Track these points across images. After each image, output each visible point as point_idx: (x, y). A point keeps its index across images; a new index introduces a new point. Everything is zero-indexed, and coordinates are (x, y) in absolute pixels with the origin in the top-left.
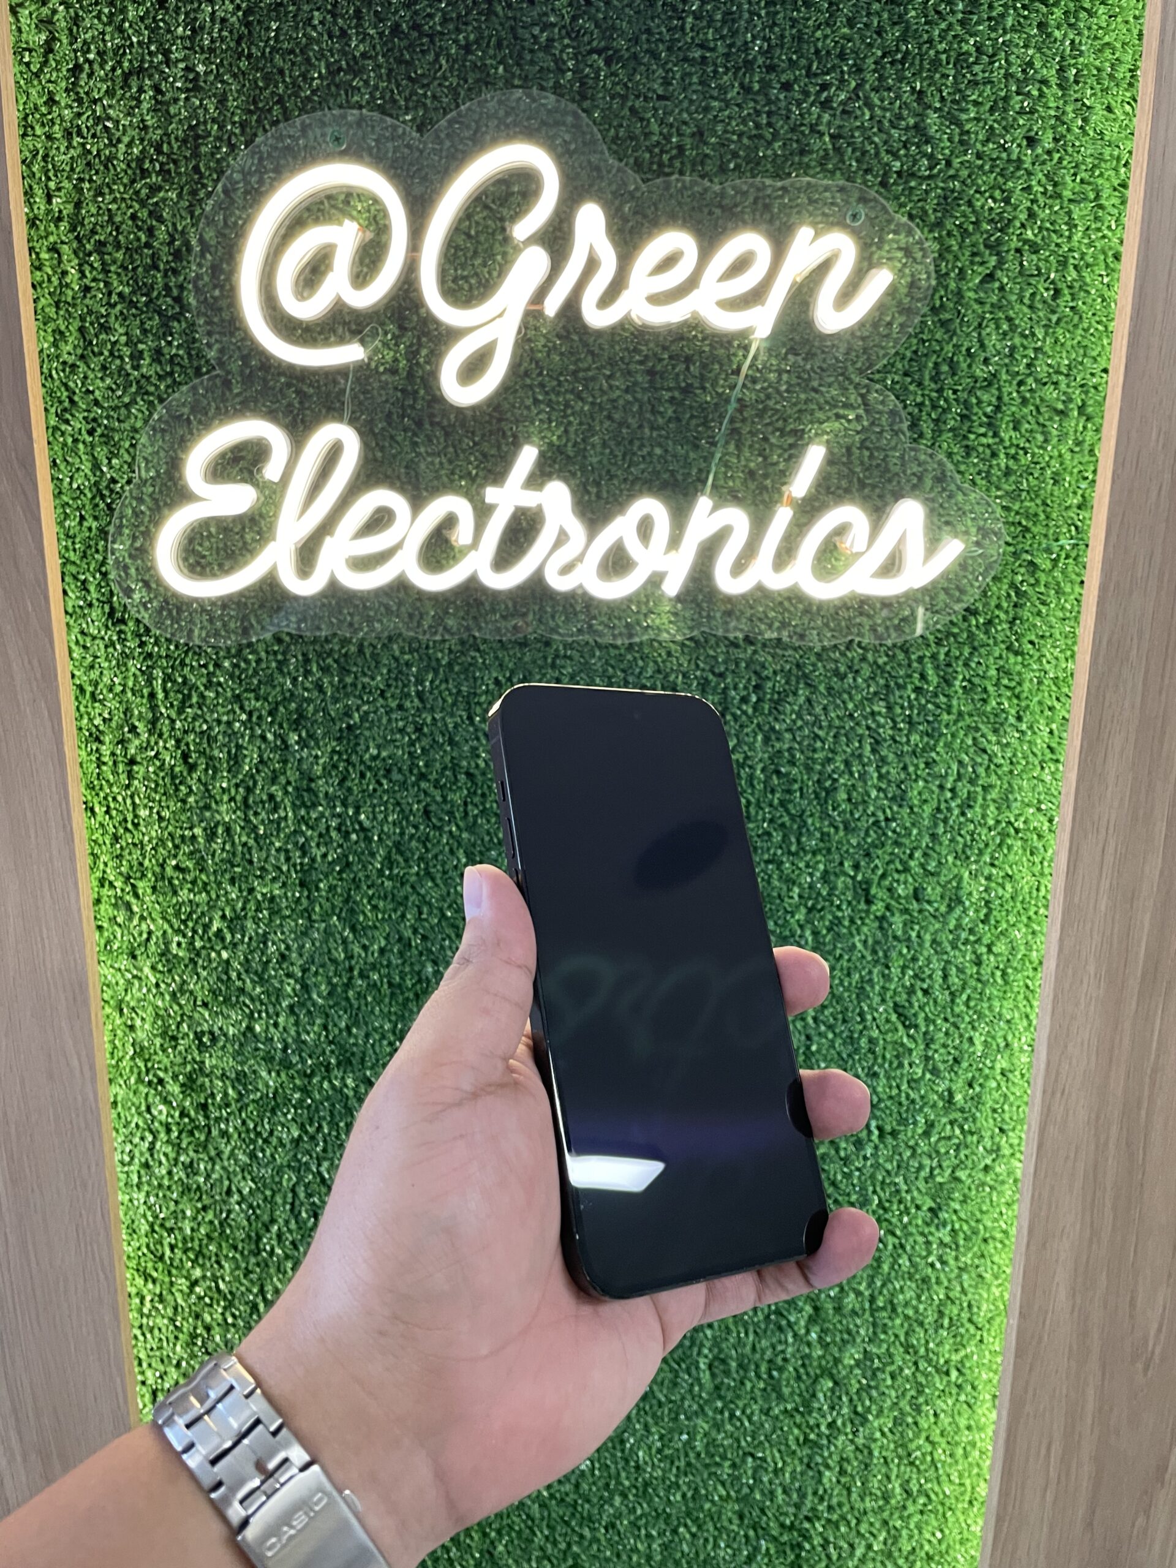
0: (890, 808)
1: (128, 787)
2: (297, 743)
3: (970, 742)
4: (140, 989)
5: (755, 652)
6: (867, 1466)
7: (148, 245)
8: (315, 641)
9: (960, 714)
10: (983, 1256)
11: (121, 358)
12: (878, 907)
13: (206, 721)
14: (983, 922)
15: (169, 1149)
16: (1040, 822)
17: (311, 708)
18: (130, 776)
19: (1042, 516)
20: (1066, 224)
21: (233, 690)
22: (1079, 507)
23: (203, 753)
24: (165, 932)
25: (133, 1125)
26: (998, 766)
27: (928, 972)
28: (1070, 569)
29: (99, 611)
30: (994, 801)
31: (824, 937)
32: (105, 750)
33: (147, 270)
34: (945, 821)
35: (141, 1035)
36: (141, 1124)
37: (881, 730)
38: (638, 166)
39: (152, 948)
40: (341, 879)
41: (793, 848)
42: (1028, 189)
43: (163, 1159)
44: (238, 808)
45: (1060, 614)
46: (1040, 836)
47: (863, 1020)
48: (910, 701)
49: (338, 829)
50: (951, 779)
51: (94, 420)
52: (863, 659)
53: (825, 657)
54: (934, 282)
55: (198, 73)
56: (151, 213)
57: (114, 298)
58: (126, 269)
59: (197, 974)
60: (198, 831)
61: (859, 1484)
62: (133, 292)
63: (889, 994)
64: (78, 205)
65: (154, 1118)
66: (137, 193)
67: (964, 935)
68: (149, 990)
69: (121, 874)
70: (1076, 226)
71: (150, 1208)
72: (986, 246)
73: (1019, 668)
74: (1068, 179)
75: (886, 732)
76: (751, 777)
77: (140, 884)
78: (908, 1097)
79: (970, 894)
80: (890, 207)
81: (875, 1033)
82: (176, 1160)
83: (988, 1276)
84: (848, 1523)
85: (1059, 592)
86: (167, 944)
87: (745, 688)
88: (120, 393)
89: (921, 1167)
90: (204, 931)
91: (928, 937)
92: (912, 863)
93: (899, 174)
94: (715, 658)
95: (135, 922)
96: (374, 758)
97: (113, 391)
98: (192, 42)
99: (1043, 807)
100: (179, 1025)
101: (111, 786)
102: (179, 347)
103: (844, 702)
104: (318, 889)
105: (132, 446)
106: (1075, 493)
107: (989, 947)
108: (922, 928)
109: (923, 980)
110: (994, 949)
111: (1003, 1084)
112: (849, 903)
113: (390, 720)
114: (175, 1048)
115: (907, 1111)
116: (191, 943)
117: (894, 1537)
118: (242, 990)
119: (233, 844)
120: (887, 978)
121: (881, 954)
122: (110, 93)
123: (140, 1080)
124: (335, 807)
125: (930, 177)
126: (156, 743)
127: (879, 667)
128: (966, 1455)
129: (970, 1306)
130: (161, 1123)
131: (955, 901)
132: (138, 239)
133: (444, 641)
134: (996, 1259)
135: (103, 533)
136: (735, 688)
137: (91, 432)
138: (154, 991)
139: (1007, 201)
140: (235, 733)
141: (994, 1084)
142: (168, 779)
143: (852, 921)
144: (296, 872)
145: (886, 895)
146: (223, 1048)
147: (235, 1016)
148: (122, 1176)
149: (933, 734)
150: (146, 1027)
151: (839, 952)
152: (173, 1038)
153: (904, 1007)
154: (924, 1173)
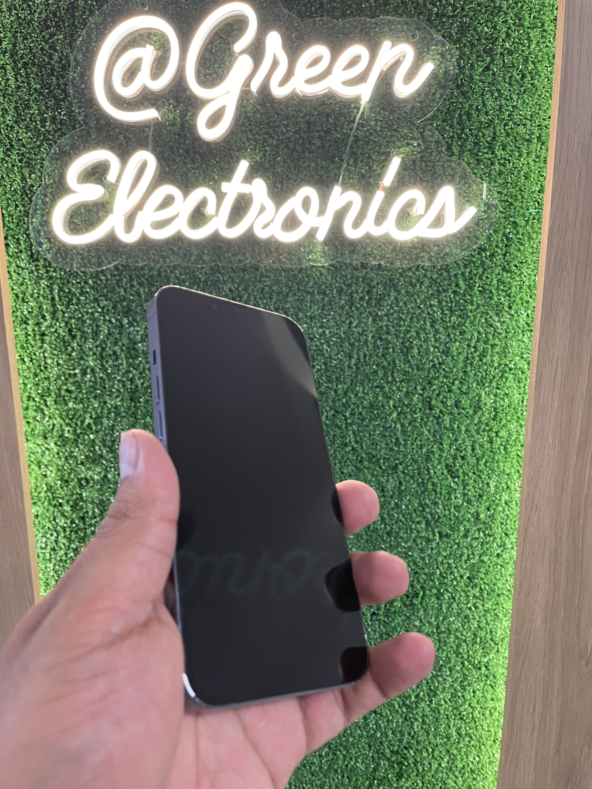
0: (441, 357)
1: (41, 347)
2: (127, 324)
3: (483, 321)
4: (49, 455)
5: (367, 273)
6: (437, 719)
7: (49, 63)
8: (136, 269)
9: (478, 306)
10: (498, 604)
11: (36, 122)
13: (80, 313)
14: (493, 419)
15: (64, 541)
16: (523, 364)
17: (134, 305)
18: (43, 342)
19: (519, 197)
20: (526, 39)
21: (94, 295)
22: (539, 192)
23: (79, 329)
24: (61, 425)
25: (46, 528)
26: (500, 334)
27: (464, 447)
28: (535, 225)
29: (25, 254)
30: (498, 353)
31: (407, 427)
32: (30, 328)
33: (48, 76)
34: (471, 364)
35: (49, 480)
36: (51, 527)
37: (435, 315)
38: (299, 14)
39: (55, 433)
41: (390, 379)
42: (505, 22)
43: (62, 546)
44: (98, 359)
45: (531, 250)
46: (523, 373)
47: (429, 473)
48: (450, 298)
50: (474, 341)
51: (22, 154)
52: (425, 276)
53: (404, 275)
56: (50, 47)
57: (32, 91)
58: (37, 75)
59: (78, 447)
60: (77, 371)
61: (433, 729)
62: (42, 88)
64: (14, 45)
65: (57, 524)
66: (44, 37)
67: (483, 427)
68: (54, 456)
69: (39, 394)
70: (532, 41)
72: (484, 52)
73: (509, 279)
74: (527, 16)
76: (366, 341)
77: (48, 399)
78: (454, 515)
79: (486, 404)
80: (432, 31)
81: (435, 481)
82: (69, 546)
83: (500, 615)
84: (427, 751)
85: (530, 238)
86: (63, 431)
87: (362, 292)
88: (34, 140)
89: (462, 555)
90: (82, 425)
91: (463, 428)
92: (454, 388)
93: (437, 14)
94: (346, 276)
95: (47, 419)
97: (32, 139)
99: (524, 356)
100: (69, 474)
101: (33, 347)
102: (64, 115)
103: (415, 300)
105: (42, 167)
106: (537, 184)
107: (497, 433)
108: (460, 423)
109: (461, 452)
110: (499, 434)
111: (506, 509)
112: (420, 409)
115: (454, 523)
116: (75, 430)
117: (453, 760)
118: (101, 456)
119: (95, 378)
120: (442, 450)
121: (438, 437)
123: (50, 504)
125: (453, 16)
126: (55, 324)
127: (433, 280)
128: (491, 715)
129: (491, 632)
130: (61, 527)
131: (478, 408)
132: (45, 61)
133: (202, 268)
134: (505, 605)
135: (27, 214)
136: (357, 293)
137: (20, 161)
138: (56, 456)
139: (495, 28)
140: (96, 319)
141: (501, 509)
142: (62, 343)
143: (422, 419)
144: (128, 392)
145: (440, 405)
146: (92, 487)
147: (98, 470)
148: (41, 555)
149: (463, 316)
150: (52, 476)
151: (415, 436)
152: (67, 481)
153: (451, 466)
154: (464, 558)
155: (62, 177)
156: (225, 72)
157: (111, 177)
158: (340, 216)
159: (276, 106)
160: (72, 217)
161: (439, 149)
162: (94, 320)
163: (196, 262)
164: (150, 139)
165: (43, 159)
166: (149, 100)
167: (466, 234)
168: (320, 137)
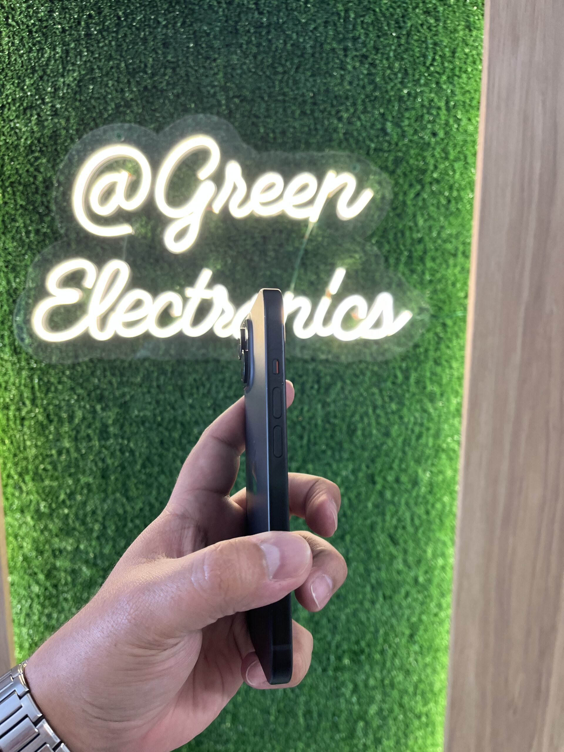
1: (21, 431)
2: (101, 409)
4: (26, 529)
5: (316, 365)
8: (110, 361)
9: (414, 394)
11: (21, 233)
12: (379, 487)
17: (107, 393)
19: (448, 302)
21: (71, 385)
22: (465, 298)
23: (56, 415)
24: (38, 501)
25: (22, 595)
28: (462, 326)
29: (9, 348)
30: (432, 435)
36: (26, 594)
39: (32, 508)
40: (121, 475)
41: (337, 458)
43: (36, 612)
44: (73, 441)
46: (454, 452)
48: (389, 388)
49: (120, 450)
50: (411, 425)
51: (9, 261)
53: (349, 367)
54: (392, 197)
55: (57, 109)
56: (35, 170)
57: (18, 207)
58: (24, 194)
59: (53, 521)
60: (53, 452)
62: (27, 204)
63: (385, 529)
65: (32, 592)
68: (30, 529)
69: (18, 472)
71: (30, 636)
75: (379, 402)
77: (26, 477)
79: (423, 479)
80: (371, 163)
82: (42, 612)
86: (39, 506)
88: (20, 249)
90: (57, 500)
96: (137, 416)
97: (17, 248)
98: (54, 94)
100: (44, 546)
101: (13, 431)
102: (48, 228)
105: (26, 273)
106: (462, 292)
107: (433, 506)
112: (365, 484)
113: (144, 398)
116: (50, 505)
118: (74, 529)
119: (70, 458)
122: (17, 117)
123: (25, 572)
124: (118, 440)
126: (35, 410)
127: (374, 372)
130: (35, 594)
131: (415, 483)
132: (30, 181)
135: (11, 312)
138: (33, 529)
140: (71, 405)
142: (40, 427)
144: (100, 471)
145: (382, 480)
146: (65, 557)
148: (17, 620)
152: (42, 552)
153: (393, 535)
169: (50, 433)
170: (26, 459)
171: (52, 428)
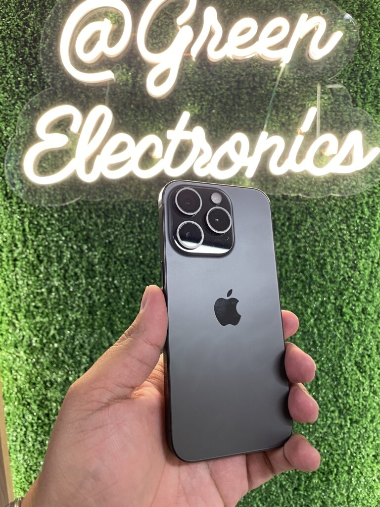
0: (350, 272)
1: (13, 271)
2: (87, 249)
4: (19, 362)
5: (287, 203)
7: (23, 37)
8: (95, 203)
11: (11, 84)
12: (347, 318)
15: (33, 435)
17: (92, 234)
18: (15, 266)
21: (59, 226)
23: (46, 255)
24: (30, 336)
25: (17, 424)
27: (370, 347)
31: (322, 332)
33: (22, 47)
35: (19, 382)
36: (21, 423)
37: (345, 237)
39: (25, 343)
40: (107, 310)
41: (307, 291)
43: (30, 439)
44: (61, 279)
47: (341, 369)
48: (357, 223)
49: (105, 287)
52: (336, 205)
53: (318, 204)
54: (359, 40)
56: (24, 24)
57: (9, 59)
58: (13, 46)
59: (44, 354)
60: (43, 290)
62: (17, 56)
63: (352, 357)
65: (26, 421)
66: (19, 16)
68: (23, 363)
69: (11, 310)
71: (25, 461)
75: (347, 237)
76: (287, 260)
77: (19, 314)
78: (363, 404)
80: (339, 8)
81: (347, 376)
82: (36, 439)
86: (31, 341)
87: (284, 219)
88: (10, 99)
89: (369, 438)
90: (47, 335)
91: (369, 331)
92: (361, 297)
95: (18, 331)
96: (120, 255)
97: (8, 98)
100: (36, 378)
101: (6, 270)
102: (35, 78)
103: (327, 224)
104: (96, 315)
105: (16, 121)
108: (366, 326)
109: (368, 351)
112: (333, 316)
113: (127, 238)
114: (34, 388)
115: (362, 411)
116: (41, 340)
118: (64, 362)
119: (59, 296)
120: (352, 350)
121: (348, 339)
123: (19, 404)
124: (103, 278)
126: (26, 251)
127: (342, 208)
132: (19, 34)
133: (150, 202)
138: (26, 362)
142: (31, 267)
143: (335, 324)
144: (87, 307)
145: (350, 312)
146: (56, 388)
147: (60, 373)
148: (13, 447)
149: (368, 238)
150: (22, 379)
151: (329, 338)
152: (34, 384)
153: (359, 363)
154: (371, 440)
155: (33, 128)
156: (169, 41)
157: (74, 128)
158: (266, 157)
159: (211, 68)
160: (41, 162)
161: (346, 102)
162: (59, 247)
163: (145, 197)
164: (107, 98)
165: (17, 115)
166: (106, 65)
167: (369, 170)
168: (248, 93)
169: (41, 272)
170: (19, 297)
171: (42, 269)
